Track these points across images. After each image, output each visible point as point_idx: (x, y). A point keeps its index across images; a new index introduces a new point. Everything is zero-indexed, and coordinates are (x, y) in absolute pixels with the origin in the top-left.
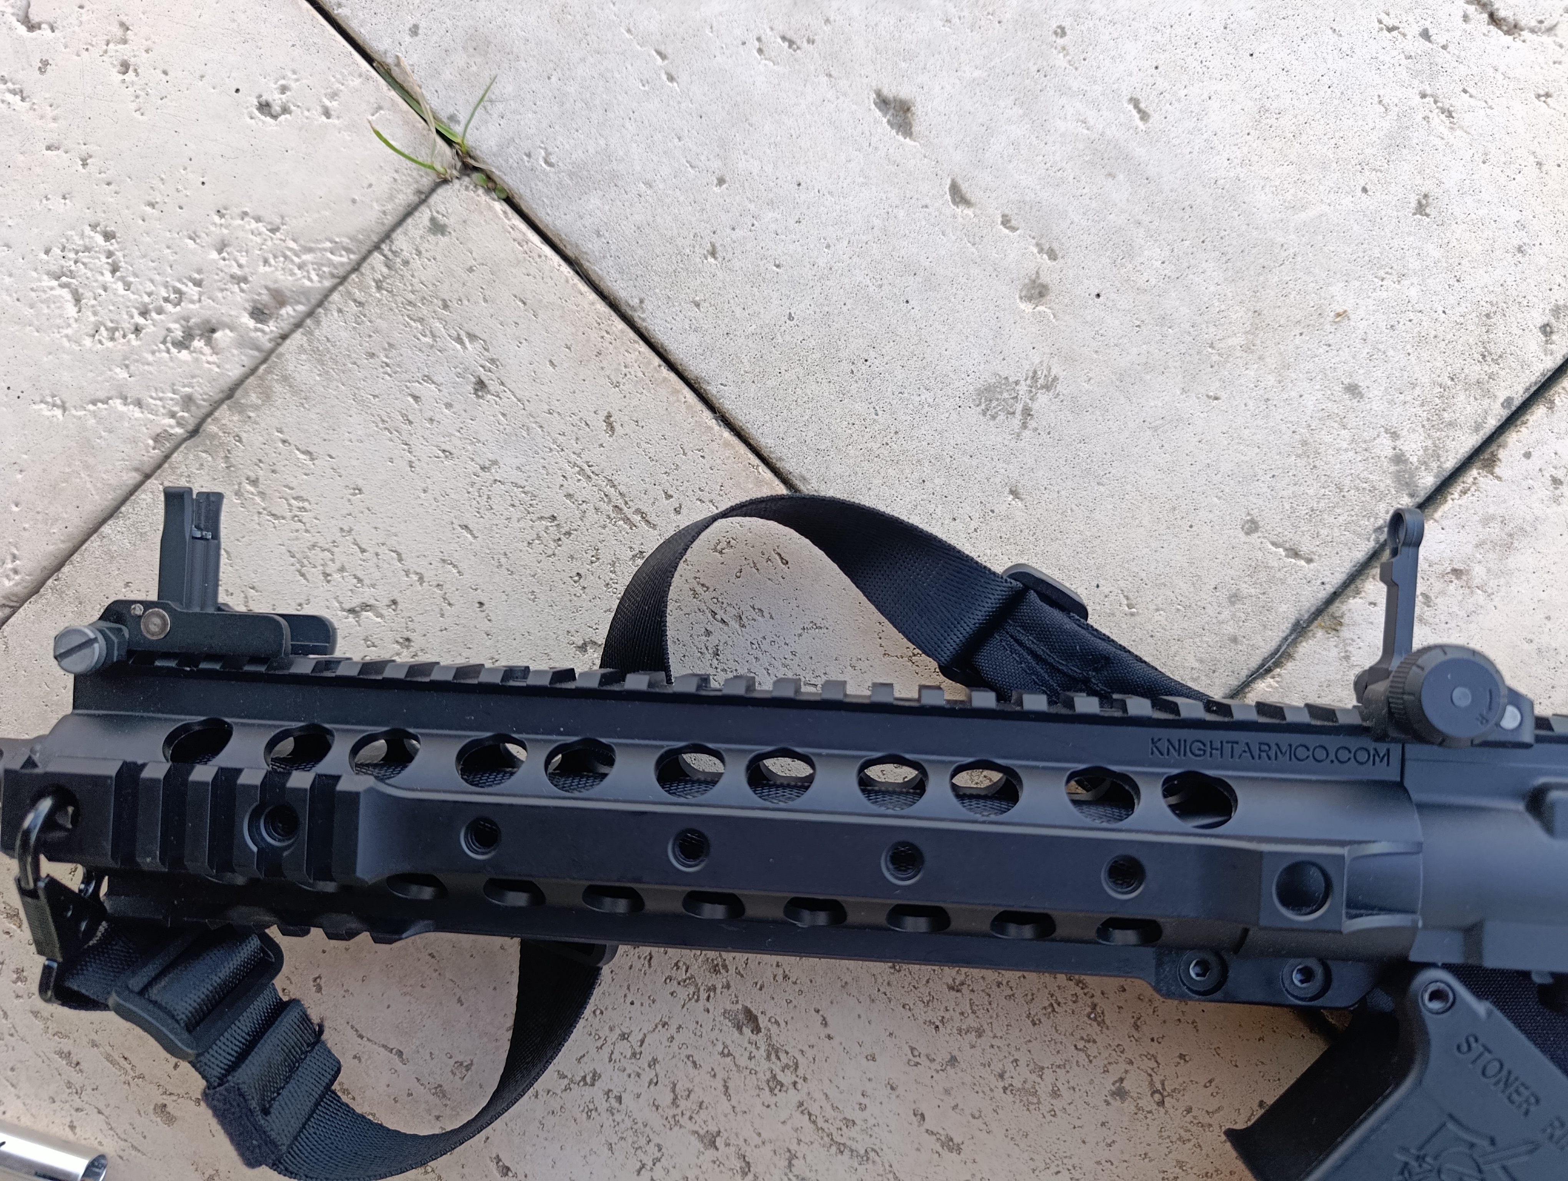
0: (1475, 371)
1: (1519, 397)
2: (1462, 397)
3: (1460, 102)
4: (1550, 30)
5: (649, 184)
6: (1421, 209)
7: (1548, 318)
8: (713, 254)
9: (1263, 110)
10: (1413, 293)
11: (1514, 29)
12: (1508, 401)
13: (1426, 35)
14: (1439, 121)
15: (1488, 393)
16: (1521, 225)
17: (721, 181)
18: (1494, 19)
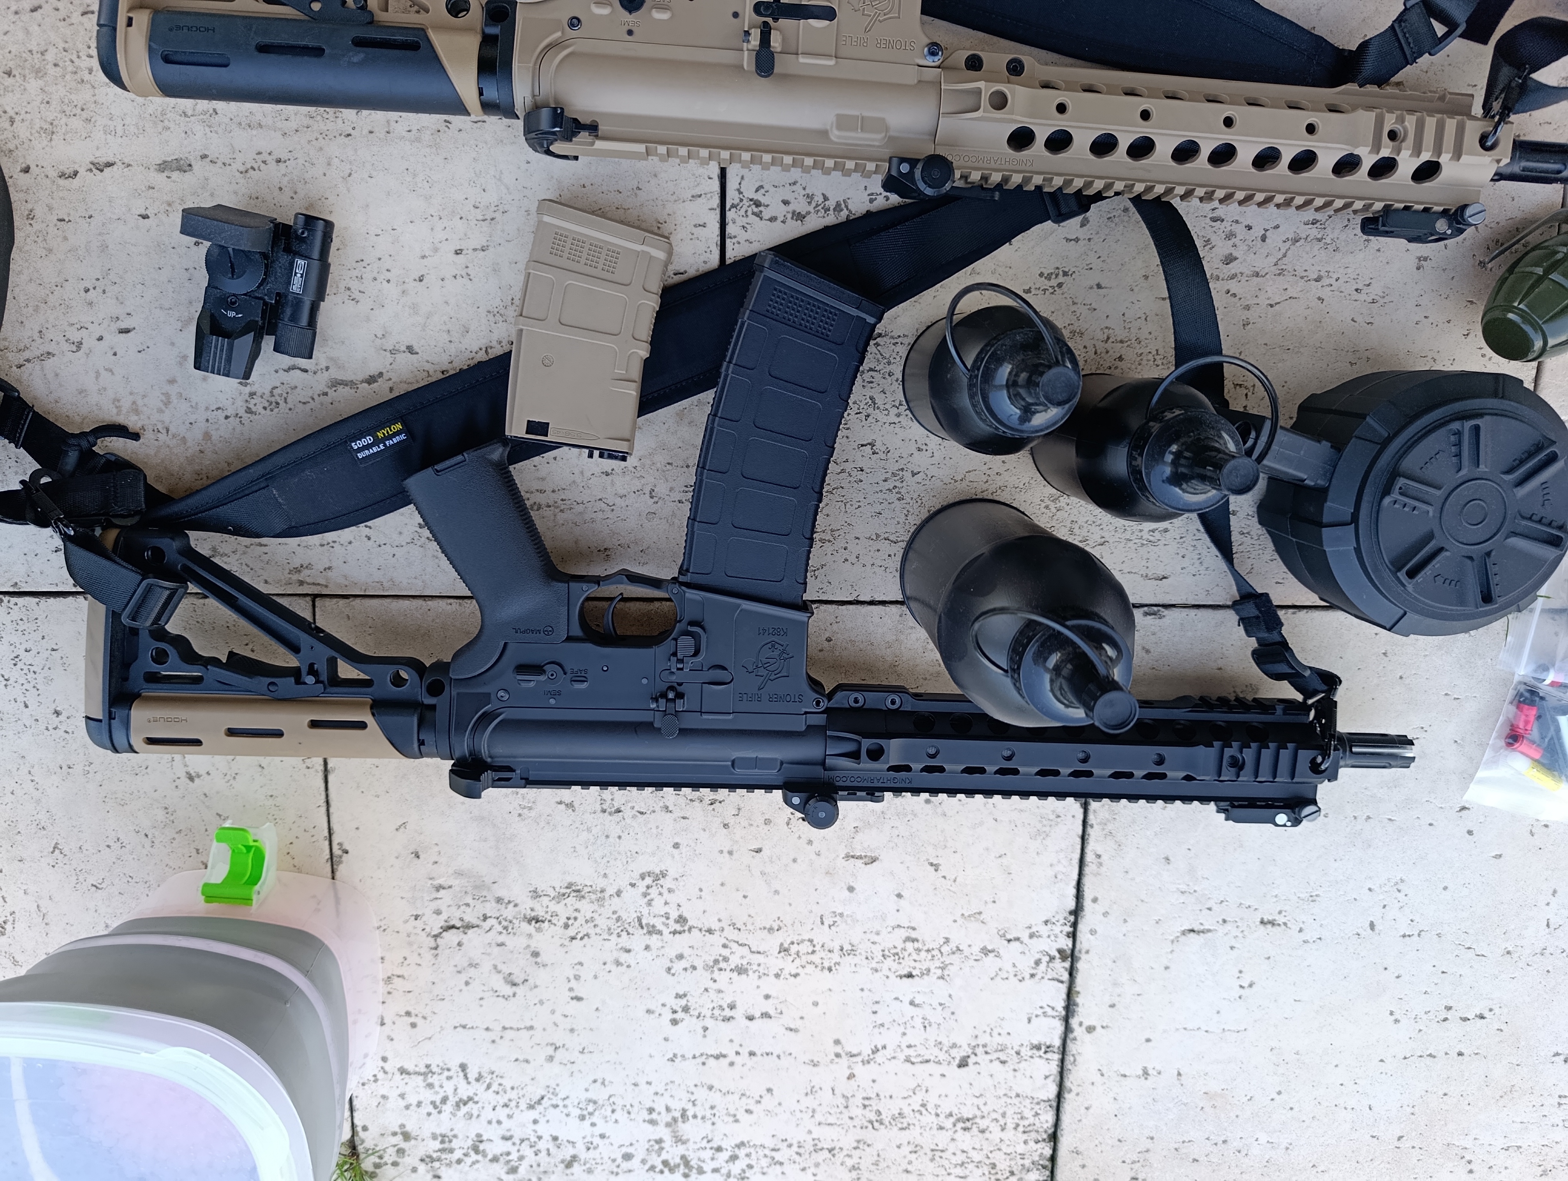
0: (1110, 827)
1: (1089, 830)
2: (1107, 816)
3: (1182, 898)
4: (1173, 942)
5: (1426, 656)
6: (1167, 859)
7: (1101, 860)
8: (1385, 654)
9: (1241, 846)
10: (1148, 833)
11: (1184, 933)
12: (1092, 826)
13: (1210, 909)
14: (1183, 887)
15: (1100, 824)
16: (1133, 879)
17: (1401, 678)
18: (1193, 931)
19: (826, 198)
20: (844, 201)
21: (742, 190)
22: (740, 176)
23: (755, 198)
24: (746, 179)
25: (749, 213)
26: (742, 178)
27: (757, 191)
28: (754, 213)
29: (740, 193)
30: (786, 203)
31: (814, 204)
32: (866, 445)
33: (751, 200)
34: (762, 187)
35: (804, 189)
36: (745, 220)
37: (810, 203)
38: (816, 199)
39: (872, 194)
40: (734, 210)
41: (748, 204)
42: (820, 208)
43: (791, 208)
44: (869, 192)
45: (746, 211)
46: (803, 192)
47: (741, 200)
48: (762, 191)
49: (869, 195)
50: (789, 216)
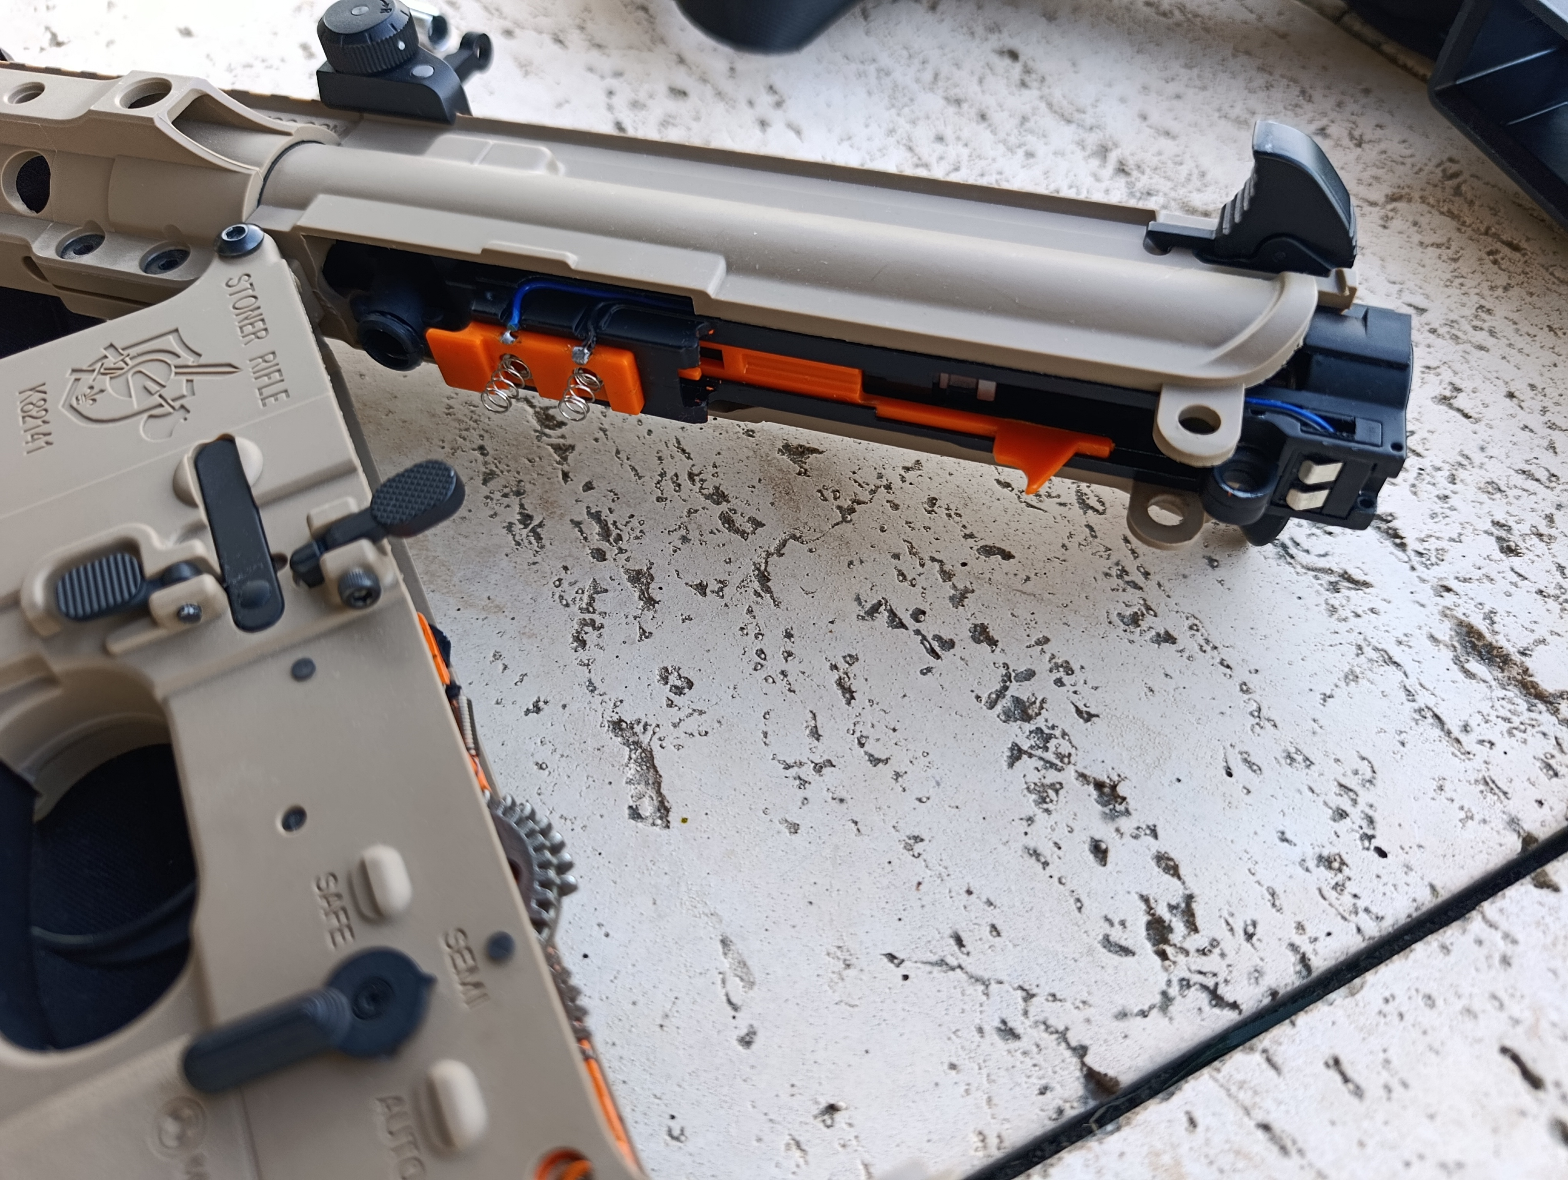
19: (1016, 754)
20: (992, 705)
21: (1158, 999)
22: (1123, 1025)
23: (1149, 947)
24: (1120, 1002)
25: (1195, 942)
26: (1123, 1015)
27: (1126, 951)
28: (1192, 927)
29: (1167, 999)
30: (1100, 852)
31: (1052, 776)
32: (1459, 410)
33: (1163, 955)
34: (1107, 942)
35: (1030, 820)
36: (1228, 943)
37: (1057, 788)
38: (1034, 777)
39: (933, 652)
40: (1228, 993)
41: (1181, 958)
42: (1050, 756)
43: (1105, 832)
44: (931, 661)
45: (1203, 952)
46: (1041, 817)
47: (1185, 984)
48: (1116, 934)
49: (938, 657)
50: (1124, 823)
